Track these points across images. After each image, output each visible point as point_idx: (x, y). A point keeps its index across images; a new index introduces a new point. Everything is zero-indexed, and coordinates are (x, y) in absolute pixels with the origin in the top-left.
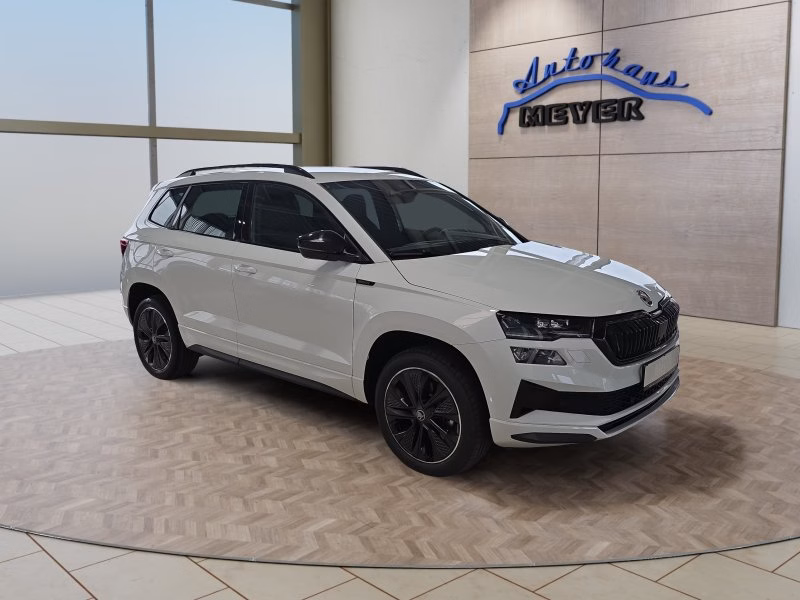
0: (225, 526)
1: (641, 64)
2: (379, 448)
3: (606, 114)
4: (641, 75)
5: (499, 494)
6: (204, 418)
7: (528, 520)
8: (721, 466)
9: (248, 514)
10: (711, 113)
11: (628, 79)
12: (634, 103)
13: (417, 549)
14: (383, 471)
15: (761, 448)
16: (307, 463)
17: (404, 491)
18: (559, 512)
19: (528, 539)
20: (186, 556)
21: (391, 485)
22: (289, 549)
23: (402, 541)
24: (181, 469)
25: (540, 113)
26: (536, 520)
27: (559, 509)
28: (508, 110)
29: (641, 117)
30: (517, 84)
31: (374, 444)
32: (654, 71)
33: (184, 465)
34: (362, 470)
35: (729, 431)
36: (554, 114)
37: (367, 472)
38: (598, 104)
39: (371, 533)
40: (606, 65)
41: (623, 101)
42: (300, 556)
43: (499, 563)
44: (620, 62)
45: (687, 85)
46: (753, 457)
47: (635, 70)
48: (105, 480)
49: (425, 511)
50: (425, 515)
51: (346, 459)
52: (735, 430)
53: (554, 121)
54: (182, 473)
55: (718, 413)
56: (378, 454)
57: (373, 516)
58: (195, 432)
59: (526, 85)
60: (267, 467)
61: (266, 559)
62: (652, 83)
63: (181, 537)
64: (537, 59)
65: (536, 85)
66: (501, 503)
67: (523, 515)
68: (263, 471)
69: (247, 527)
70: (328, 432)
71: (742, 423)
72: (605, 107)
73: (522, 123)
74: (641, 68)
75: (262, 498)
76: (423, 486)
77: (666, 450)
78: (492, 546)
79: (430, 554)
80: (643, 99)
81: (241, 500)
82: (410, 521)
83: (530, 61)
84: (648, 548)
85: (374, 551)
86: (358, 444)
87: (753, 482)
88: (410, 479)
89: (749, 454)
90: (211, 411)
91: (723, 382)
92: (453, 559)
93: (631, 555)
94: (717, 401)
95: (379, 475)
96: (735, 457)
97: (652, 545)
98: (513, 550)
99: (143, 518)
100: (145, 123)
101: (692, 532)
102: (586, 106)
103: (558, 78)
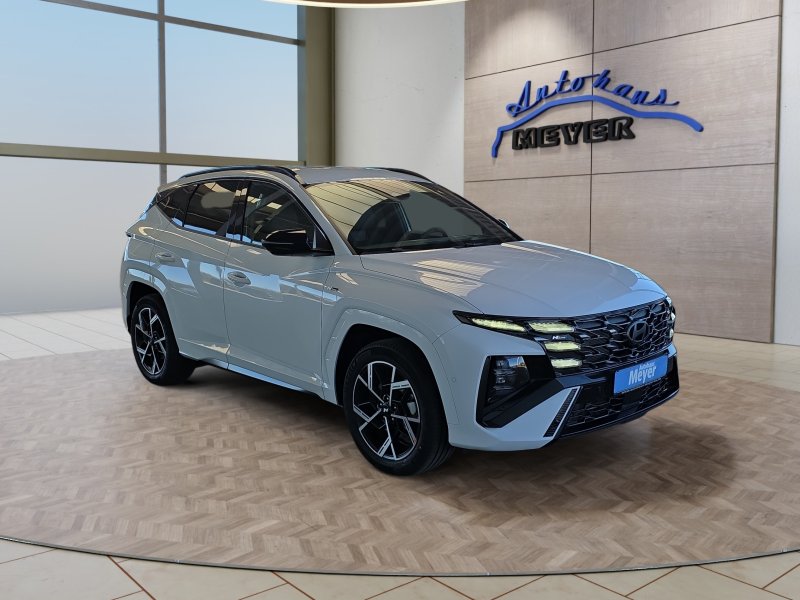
0: (159, 525)
1: (632, 84)
2: (343, 451)
3: (596, 134)
4: (632, 94)
5: (461, 498)
6: (171, 420)
7: (489, 525)
8: (707, 475)
9: (187, 513)
10: (701, 130)
11: (619, 99)
12: (624, 122)
13: (360, 553)
14: (341, 473)
15: (755, 456)
16: (264, 465)
17: (358, 492)
18: (524, 518)
19: (485, 546)
20: (108, 556)
21: (346, 487)
22: (220, 551)
23: (345, 545)
24: (134, 467)
25: (532, 136)
26: (497, 526)
27: (524, 515)
28: (502, 133)
29: (632, 136)
30: (510, 108)
31: (337, 447)
32: (644, 90)
33: (136, 464)
34: (320, 471)
35: (719, 440)
36: (546, 136)
37: (324, 474)
38: (589, 125)
39: (313, 536)
40: (596, 86)
41: (614, 120)
42: (229, 559)
43: (448, 570)
44: (611, 82)
45: (677, 103)
46: (743, 466)
47: (624, 91)
48: (49, 477)
49: (378, 514)
50: (376, 517)
51: (306, 461)
52: (725, 439)
53: (546, 142)
54: (131, 471)
55: (708, 422)
56: (341, 456)
57: (320, 518)
58: (157, 433)
59: (519, 109)
60: (222, 467)
61: (192, 561)
62: (642, 102)
63: (107, 535)
64: (529, 83)
65: (529, 108)
66: (462, 508)
67: (485, 520)
68: (215, 471)
69: (181, 527)
70: (293, 435)
71: (733, 432)
72: (596, 128)
73: (516, 146)
74: (632, 88)
75: (208, 497)
76: (380, 489)
77: (649, 457)
78: (444, 553)
79: (373, 560)
80: (634, 118)
81: (184, 499)
82: (359, 524)
83: (523, 85)
84: (620, 558)
85: (312, 554)
86: (322, 445)
87: (743, 492)
88: (368, 481)
89: (740, 463)
90: (180, 413)
91: (713, 393)
92: (399, 565)
93: (599, 566)
94: (707, 411)
95: (336, 477)
96: (724, 465)
97: (625, 555)
98: (466, 557)
99: (74, 516)
100: (156, 149)
101: (672, 542)
102: (578, 127)
103: (550, 100)
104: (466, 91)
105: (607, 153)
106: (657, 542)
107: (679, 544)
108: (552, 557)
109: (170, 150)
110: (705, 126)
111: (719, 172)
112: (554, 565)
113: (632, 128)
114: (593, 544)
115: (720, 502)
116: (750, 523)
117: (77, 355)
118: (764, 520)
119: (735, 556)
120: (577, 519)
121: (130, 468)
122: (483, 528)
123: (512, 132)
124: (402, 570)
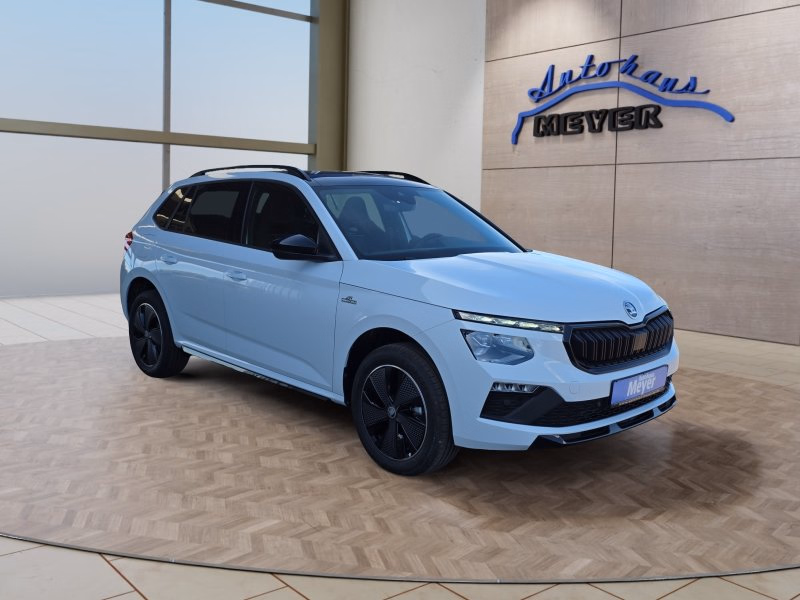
0: (154, 522)
1: (660, 71)
2: (349, 449)
3: (622, 122)
4: (660, 82)
5: (471, 501)
6: (169, 412)
7: (501, 530)
8: (731, 482)
9: (184, 510)
10: (733, 120)
11: (647, 87)
12: (651, 110)
13: (365, 557)
14: (346, 472)
15: (780, 464)
16: (265, 461)
17: (364, 493)
18: (538, 523)
19: (496, 552)
20: (100, 553)
21: (351, 486)
22: (217, 550)
23: (349, 548)
24: (127, 461)
25: (555, 123)
26: (508, 531)
27: (537, 520)
28: (523, 119)
29: (659, 125)
30: (532, 93)
31: (343, 444)
32: (673, 77)
33: (130, 458)
34: (325, 469)
35: (744, 446)
36: (569, 123)
37: (328, 472)
38: (615, 112)
39: (315, 538)
40: (623, 72)
41: (641, 108)
42: (227, 560)
43: (456, 576)
44: (638, 69)
45: (708, 92)
46: (769, 474)
47: (651, 77)
48: (39, 470)
49: (383, 515)
50: (382, 519)
51: (310, 458)
52: (750, 445)
53: (569, 130)
54: (126, 465)
55: (733, 427)
56: (346, 454)
57: (323, 519)
58: (154, 426)
59: (541, 94)
60: (221, 463)
61: (189, 561)
62: (671, 90)
63: (101, 531)
64: (553, 67)
65: (552, 93)
66: (473, 511)
67: (496, 525)
68: (214, 467)
69: (177, 524)
70: (297, 431)
71: (758, 438)
72: (622, 115)
73: (537, 133)
74: (660, 75)
75: (205, 494)
76: (388, 489)
77: (669, 462)
78: (453, 558)
79: (379, 564)
80: (662, 106)
81: (181, 496)
82: (364, 526)
83: (546, 69)
84: (637, 568)
85: (314, 557)
86: (326, 443)
87: (768, 500)
88: (375, 481)
89: (765, 470)
90: (178, 406)
91: (739, 396)
92: (404, 570)
93: (615, 575)
94: (732, 415)
95: (341, 476)
96: (748, 472)
97: (643, 564)
98: (476, 564)
99: (65, 510)
100: (160, 128)
101: (691, 552)
102: (602, 114)
103: (574, 86)
104: (486, 73)
105: (633, 142)
106: (677, 551)
107: (700, 554)
108: (565, 566)
109: (174, 129)
110: (736, 116)
111: (751, 165)
112: (567, 573)
113: (660, 117)
114: (610, 552)
115: (744, 510)
116: (774, 534)
117: (71, 342)
118: (789, 531)
119: (758, 568)
120: (593, 526)
121: (124, 462)
122: (494, 532)
123: (533, 118)
124: (407, 575)
